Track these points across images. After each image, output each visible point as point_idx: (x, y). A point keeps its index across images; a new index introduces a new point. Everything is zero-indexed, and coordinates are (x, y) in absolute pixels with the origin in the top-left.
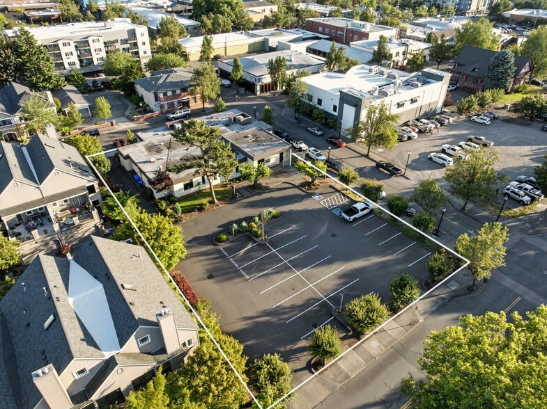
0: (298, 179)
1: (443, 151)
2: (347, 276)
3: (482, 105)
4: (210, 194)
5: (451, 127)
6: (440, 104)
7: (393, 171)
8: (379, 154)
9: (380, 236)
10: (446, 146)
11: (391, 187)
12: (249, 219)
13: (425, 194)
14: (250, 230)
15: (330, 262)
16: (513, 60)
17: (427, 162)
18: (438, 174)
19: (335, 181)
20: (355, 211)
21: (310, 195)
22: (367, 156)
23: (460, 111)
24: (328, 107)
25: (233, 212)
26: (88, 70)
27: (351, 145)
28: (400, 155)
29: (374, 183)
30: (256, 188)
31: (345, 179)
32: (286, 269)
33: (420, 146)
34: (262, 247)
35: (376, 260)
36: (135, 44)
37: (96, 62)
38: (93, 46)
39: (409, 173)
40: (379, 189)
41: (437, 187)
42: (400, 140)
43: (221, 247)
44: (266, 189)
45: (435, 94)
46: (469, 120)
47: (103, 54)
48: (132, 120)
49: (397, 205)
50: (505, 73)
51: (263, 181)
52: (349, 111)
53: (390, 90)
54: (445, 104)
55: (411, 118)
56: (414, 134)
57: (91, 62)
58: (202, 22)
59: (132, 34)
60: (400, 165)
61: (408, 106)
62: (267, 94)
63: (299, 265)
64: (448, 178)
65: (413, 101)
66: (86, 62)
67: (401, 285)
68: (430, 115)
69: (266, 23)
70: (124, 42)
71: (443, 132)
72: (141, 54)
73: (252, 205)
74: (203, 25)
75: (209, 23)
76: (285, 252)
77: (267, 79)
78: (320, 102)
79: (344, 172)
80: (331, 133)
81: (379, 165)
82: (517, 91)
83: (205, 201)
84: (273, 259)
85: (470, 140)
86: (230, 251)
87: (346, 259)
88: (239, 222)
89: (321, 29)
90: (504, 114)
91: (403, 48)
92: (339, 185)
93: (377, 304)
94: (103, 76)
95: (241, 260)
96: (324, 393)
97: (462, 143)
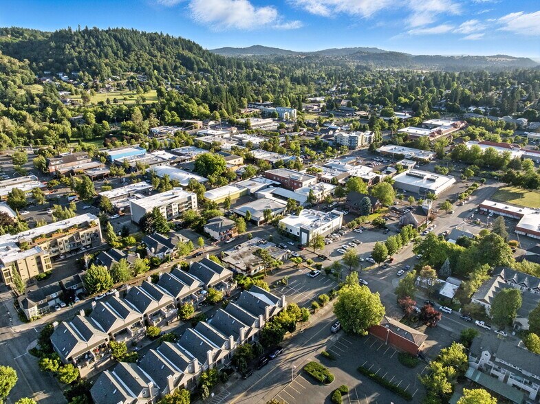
0: (292, 264)
1: (343, 248)
2: (316, 293)
3: (358, 223)
4: (264, 273)
5: (346, 236)
6: (341, 225)
7: (325, 258)
8: (319, 252)
9: (324, 281)
10: (343, 246)
11: (325, 264)
12: (281, 280)
13: (336, 266)
14: (282, 283)
15: (310, 290)
16: (370, 202)
17: (336, 253)
18: (341, 257)
19: (305, 264)
20: (315, 274)
21: (298, 270)
22: (314, 253)
23: (349, 227)
24: (295, 232)
25: (275, 278)
26: (170, 218)
27: (307, 248)
28: (326, 251)
29: (319, 263)
30: (278, 269)
31: (309, 263)
32: (297, 293)
33: (333, 246)
34: (288, 288)
35: (323, 288)
36: (191, 203)
37: (173, 214)
38: (173, 207)
39: (330, 258)
40: (321, 265)
41: (339, 263)
42: (326, 244)
43: (275, 289)
44: (281, 269)
45: (337, 222)
46: (353, 231)
47: (177, 210)
48: (211, 245)
49: (328, 271)
50: (367, 207)
51: (280, 267)
52: (304, 235)
53: (319, 223)
54: (343, 225)
55: (329, 234)
56: (331, 241)
57: (171, 214)
58: (209, 179)
59: (190, 198)
60: (327, 255)
61: (327, 229)
62: (262, 225)
63: (301, 291)
64: (343, 259)
65: (329, 227)
66: (170, 216)
67: (331, 291)
68: (337, 231)
69: (244, 176)
70: (187, 202)
71: (343, 239)
72: (193, 207)
73: (279, 275)
74: (210, 181)
75: (213, 180)
76: (296, 288)
77: (263, 218)
78: (291, 231)
79: (308, 260)
80: (297, 243)
81: (319, 256)
82: (376, 212)
83: (263, 275)
84: (292, 291)
85: (353, 242)
86: (279, 290)
87: (315, 288)
88: (278, 281)
89: (275, 178)
90: (369, 226)
91: (321, 192)
92: (307, 265)
93: (326, 296)
94: (174, 220)
95: (283, 292)
96: (316, 318)
97: (350, 244)
